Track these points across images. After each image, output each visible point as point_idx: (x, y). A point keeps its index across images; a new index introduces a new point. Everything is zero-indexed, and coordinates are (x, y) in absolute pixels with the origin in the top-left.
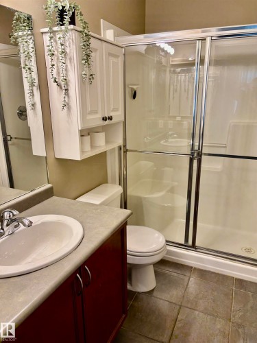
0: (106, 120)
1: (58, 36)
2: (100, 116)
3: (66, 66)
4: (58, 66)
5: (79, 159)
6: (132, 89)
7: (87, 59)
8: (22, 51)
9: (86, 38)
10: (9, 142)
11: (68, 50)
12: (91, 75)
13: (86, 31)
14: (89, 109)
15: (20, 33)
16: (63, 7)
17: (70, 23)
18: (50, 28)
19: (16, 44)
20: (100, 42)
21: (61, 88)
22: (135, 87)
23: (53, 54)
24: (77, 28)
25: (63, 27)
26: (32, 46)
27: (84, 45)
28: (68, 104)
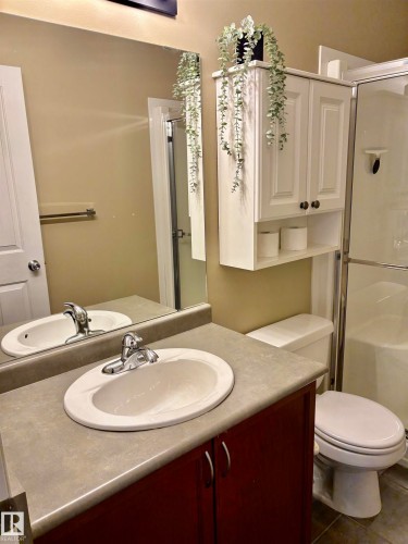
0: (306, 208)
1: (235, 80)
2: (296, 200)
3: (244, 124)
4: (232, 125)
5: (252, 269)
6: (372, 155)
7: (277, 110)
8: (187, 108)
9: (276, 78)
10: (180, 240)
11: (247, 100)
12: (283, 135)
13: (279, 67)
14: (275, 190)
15: (187, 83)
16: (245, 34)
17: (253, 58)
18: (225, 70)
19: (181, 98)
20: (306, 81)
21: (234, 157)
22: (377, 153)
23: (225, 108)
24: (264, 63)
25: (242, 66)
26: (199, 99)
27: (273, 89)
28: (242, 182)
